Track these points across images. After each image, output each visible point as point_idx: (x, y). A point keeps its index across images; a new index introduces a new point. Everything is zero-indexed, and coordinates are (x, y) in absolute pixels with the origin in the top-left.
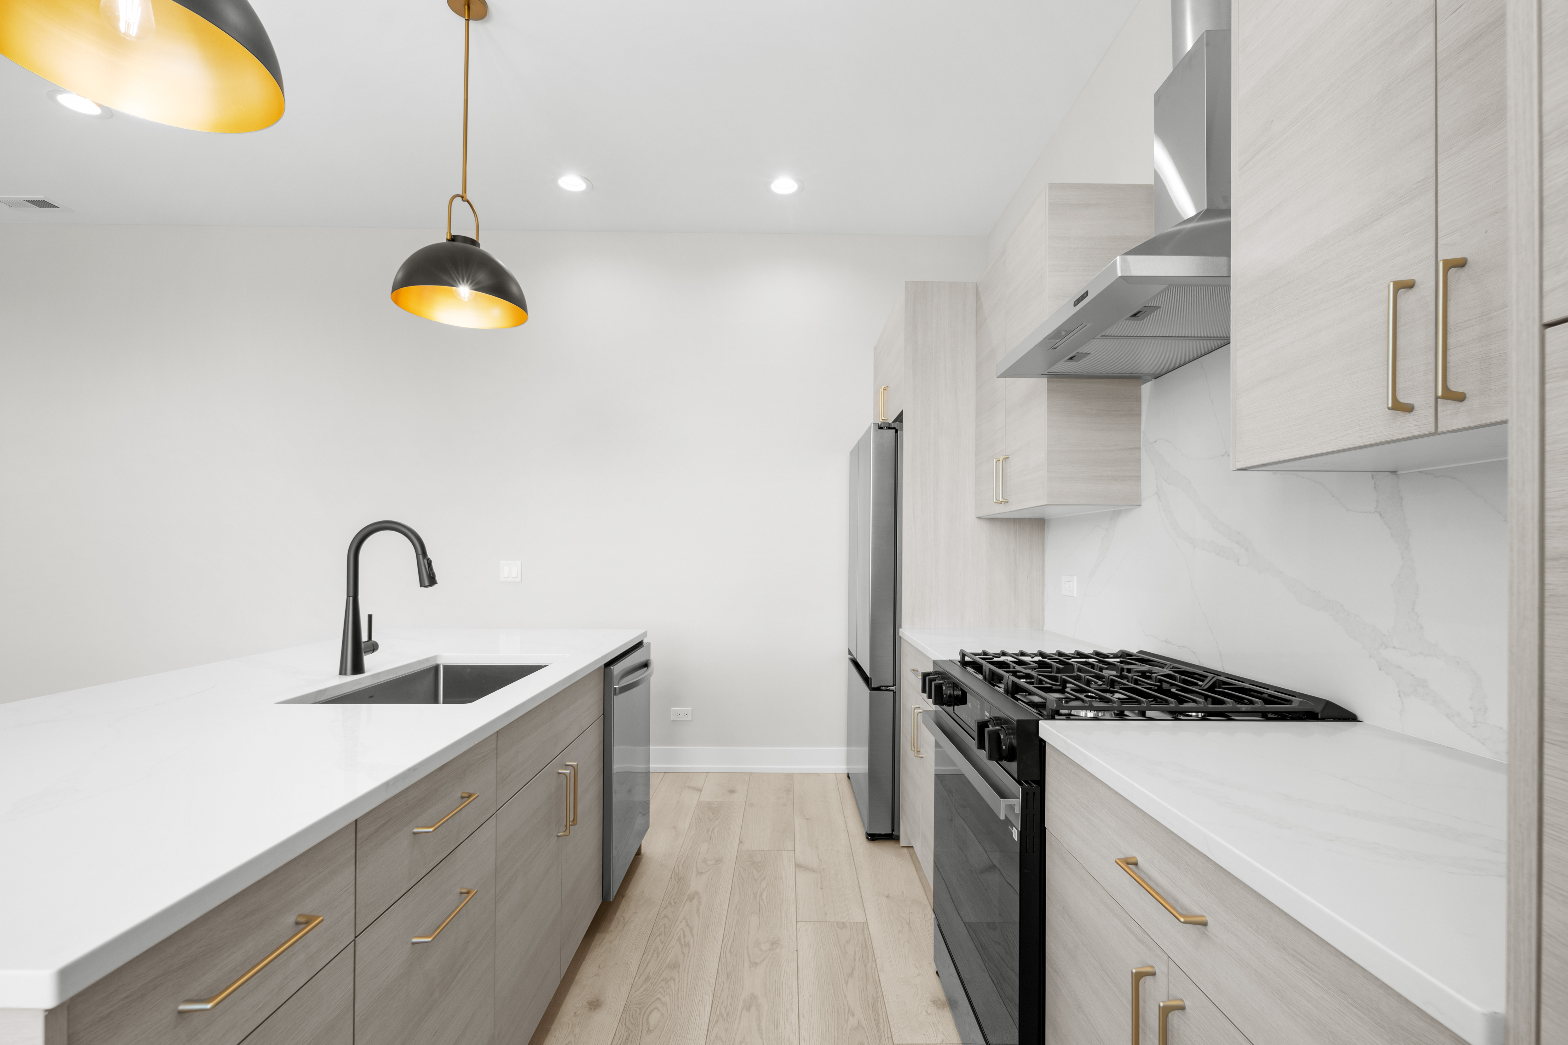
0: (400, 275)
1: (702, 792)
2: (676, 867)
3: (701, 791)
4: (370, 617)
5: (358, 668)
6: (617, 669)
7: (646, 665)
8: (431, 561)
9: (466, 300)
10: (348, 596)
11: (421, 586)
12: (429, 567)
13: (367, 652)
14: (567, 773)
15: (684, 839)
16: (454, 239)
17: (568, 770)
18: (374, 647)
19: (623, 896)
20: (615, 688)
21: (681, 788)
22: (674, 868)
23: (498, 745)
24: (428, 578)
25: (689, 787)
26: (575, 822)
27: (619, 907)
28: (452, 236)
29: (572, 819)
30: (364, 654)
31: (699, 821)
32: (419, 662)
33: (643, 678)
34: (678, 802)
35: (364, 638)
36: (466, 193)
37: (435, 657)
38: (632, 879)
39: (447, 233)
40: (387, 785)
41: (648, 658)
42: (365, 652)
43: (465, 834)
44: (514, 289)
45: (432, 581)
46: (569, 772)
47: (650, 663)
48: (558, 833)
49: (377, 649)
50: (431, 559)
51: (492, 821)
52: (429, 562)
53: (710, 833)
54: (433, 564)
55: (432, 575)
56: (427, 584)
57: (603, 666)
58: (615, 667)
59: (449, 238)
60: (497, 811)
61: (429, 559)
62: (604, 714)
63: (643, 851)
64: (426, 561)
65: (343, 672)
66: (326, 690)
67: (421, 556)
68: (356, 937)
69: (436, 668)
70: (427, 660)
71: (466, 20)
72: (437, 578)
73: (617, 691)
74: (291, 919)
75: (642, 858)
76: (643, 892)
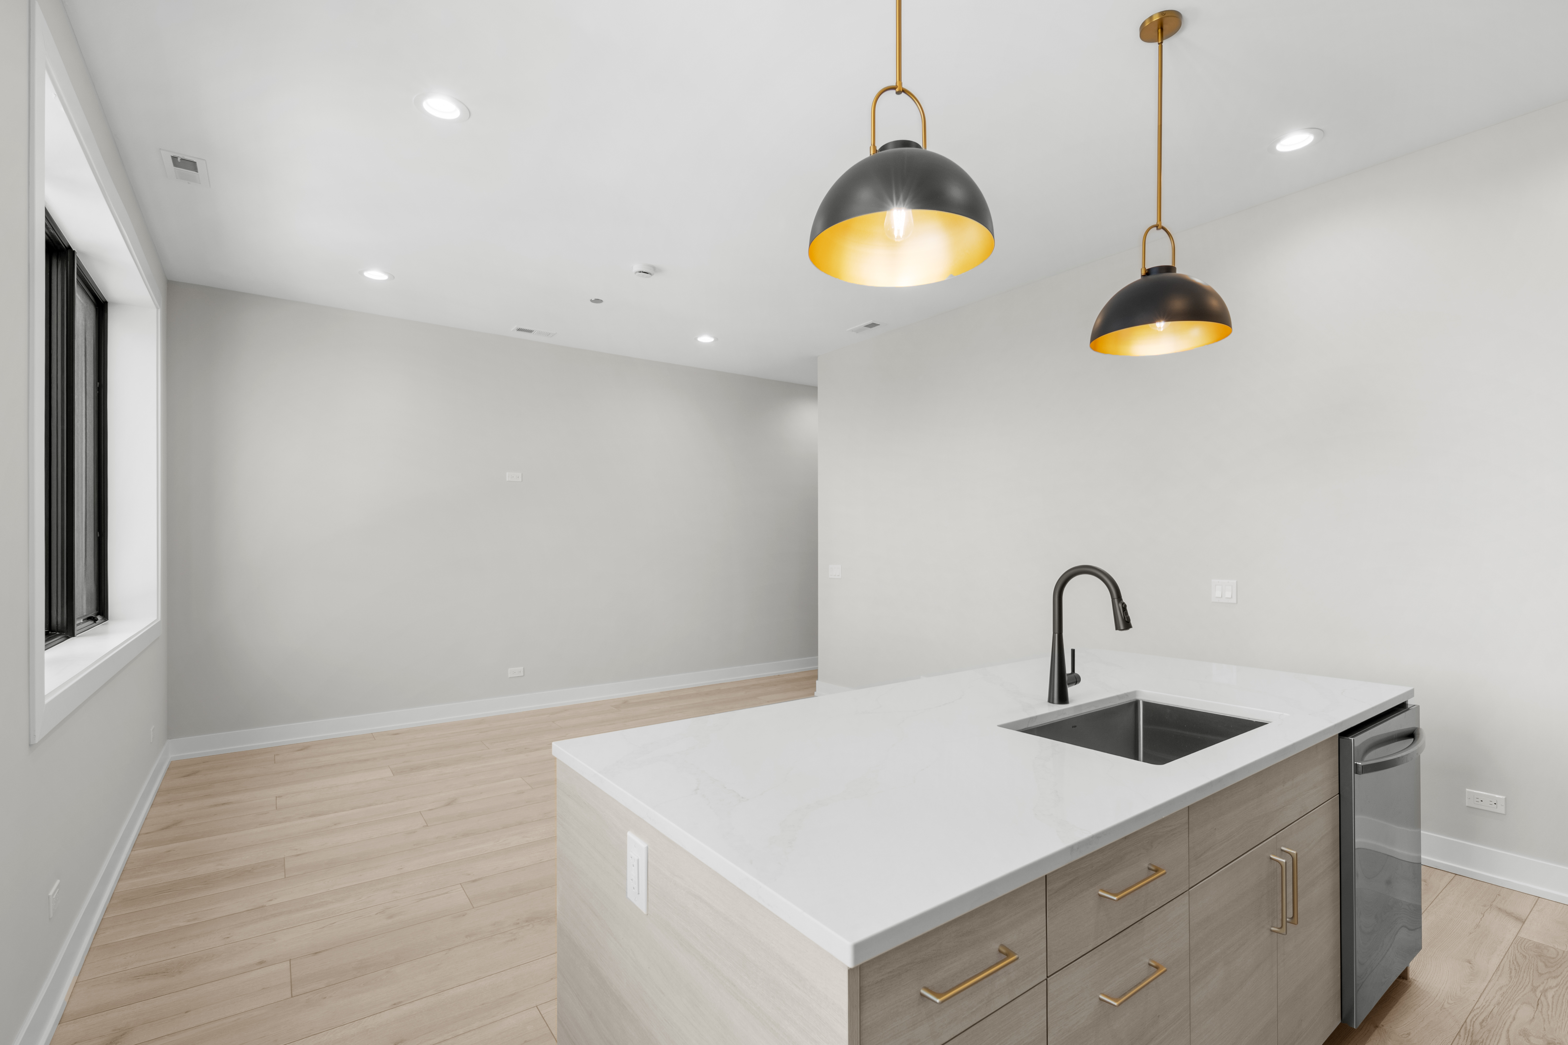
0: (1099, 321)
1: (1525, 925)
2: (1468, 1021)
3: (1524, 923)
4: (1073, 651)
5: (1063, 698)
6: (1358, 740)
7: (1412, 735)
8: (1126, 606)
9: (1162, 330)
10: (1054, 633)
11: (1117, 629)
12: (1123, 612)
13: (1071, 684)
14: (1283, 862)
15: (1486, 985)
16: (1148, 272)
17: (1284, 859)
18: (1076, 680)
19: (1376, 1027)
20: (1356, 765)
21: (1485, 906)
22: (1465, 1021)
23: (1190, 819)
24: (1124, 622)
25: (1500, 909)
26: (1294, 919)
27: (1369, 1037)
28: (1146, 270)
29: (1290, 915)
30: (1067, 686)
31: (1517, 968)
32: (1119, 697)
33: (1402, 757)
34: (1478, 926)
35: (1068, 670)
36: (1160, 220)
37: (1134, 693)
38: (1391, 1008)
39: (1141, 269)
40: (1072, 849)
41: (1417, 727)
42: (1069, 684)
43: (1153, 907)
44: (1214, 303)
45: (1127, 625)
46: (1284, 861)
47: (1419, 734)
48: (1272, 927)
49: (1080, 681)
50: (1126, 604)
51: (1185, 898)
52: (1123, 606)
53: (1538, 994)
54: (1128, 608)
55: (1126, 620)
56: (1122, 627)
57: (1338, 735)
58: (1355, 738)
59: (1143, 273)
60: (1190, 889)
61: (1123, 603)
62: (1339, 794)
63: (1411, 975)
64: (1120, 605)
65: (1051, 700)
66: (1036, 718)
67: (1116, 600)
68: (1046, 979)
69: (1136, 703)
70: (1126, 695)
71: (1159, 44)
72: (1132, 622)
73: (1360, 769)
74: (995, 946)
75: (1410, 986)
76: (1409, 1034)
